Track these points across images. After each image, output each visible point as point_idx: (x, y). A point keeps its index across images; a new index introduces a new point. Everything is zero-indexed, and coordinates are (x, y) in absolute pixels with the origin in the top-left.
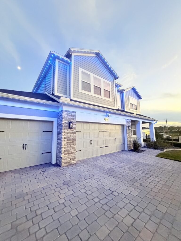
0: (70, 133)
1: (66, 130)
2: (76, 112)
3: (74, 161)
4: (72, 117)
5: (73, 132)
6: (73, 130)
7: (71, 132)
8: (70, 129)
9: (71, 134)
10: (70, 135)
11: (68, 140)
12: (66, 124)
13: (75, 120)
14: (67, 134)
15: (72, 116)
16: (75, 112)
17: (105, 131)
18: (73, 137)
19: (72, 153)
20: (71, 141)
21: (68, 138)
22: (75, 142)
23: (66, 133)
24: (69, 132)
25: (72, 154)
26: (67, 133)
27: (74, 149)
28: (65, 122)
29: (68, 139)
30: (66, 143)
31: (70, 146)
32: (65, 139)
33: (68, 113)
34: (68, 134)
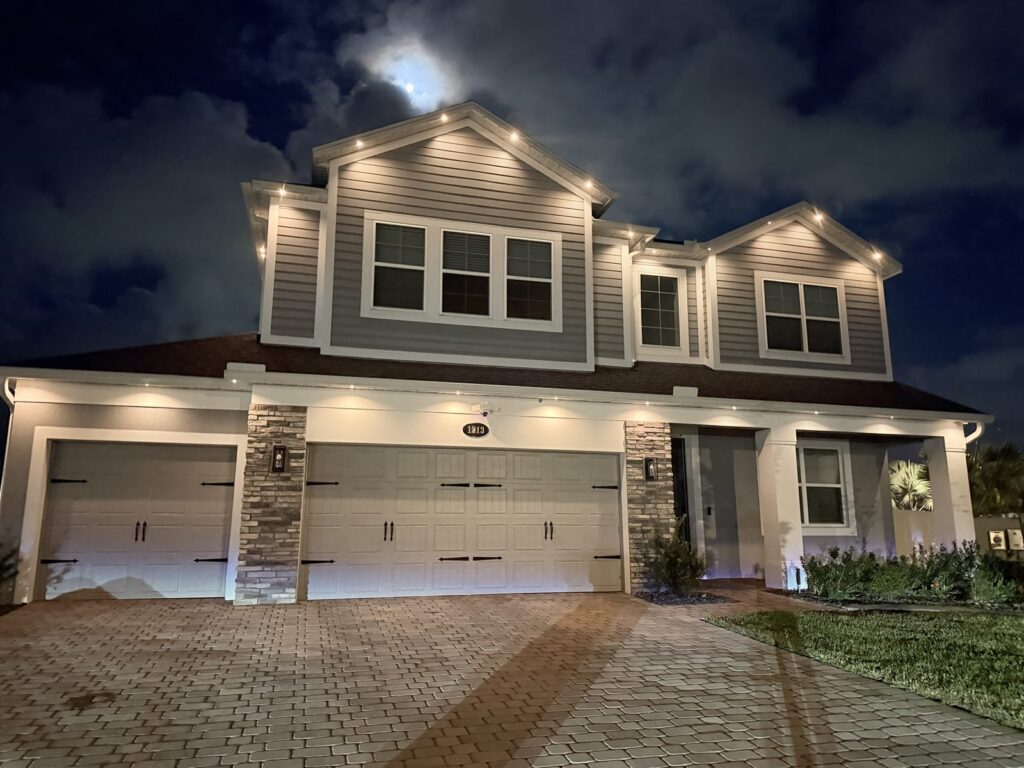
0: (275, 489)
1: (257, 478)
2: (308, 410)
3: (282, 596)
4: (287, 430)
5: (289, 484)
6: (288, 479)
7: (281, 483)
8: (276, 475)
9: (281, 493)
10: (276, 497)
11: (264, 514)
12: (261, 456)
13: (303, 439)
14: (264, 493)
15: (288, 425)
16: (304, 410)
17: (476, 485)
18: (285, 505)
19: (277, 563)
20: (279, 519)
21: (267, 505)
22: (294, 523)
23: (259, 489)
24: (272, 484)
25: (278, 568)
26: (263, 488)
27: (289, 549)
28: (256, 449)
29: (266, 509)
30: (255, 524)
31: (271, 535)
32: (255, 511)
33: (272, 413)
34: (269, 493)
